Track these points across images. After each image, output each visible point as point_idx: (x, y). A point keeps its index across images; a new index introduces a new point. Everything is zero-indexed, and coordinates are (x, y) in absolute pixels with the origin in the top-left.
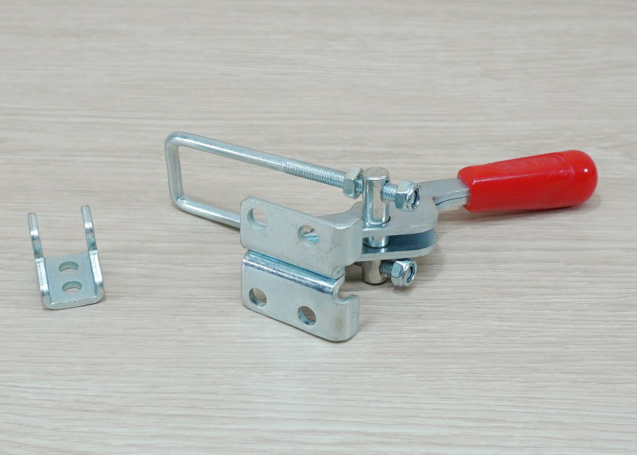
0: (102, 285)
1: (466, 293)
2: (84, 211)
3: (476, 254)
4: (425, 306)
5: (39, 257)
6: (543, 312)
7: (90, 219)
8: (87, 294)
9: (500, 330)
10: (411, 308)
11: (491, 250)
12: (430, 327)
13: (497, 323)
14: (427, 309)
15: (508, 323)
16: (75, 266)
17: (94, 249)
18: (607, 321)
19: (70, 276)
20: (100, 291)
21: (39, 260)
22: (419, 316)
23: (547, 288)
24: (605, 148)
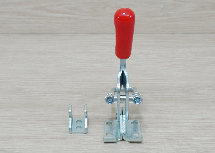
0: (87, 129)
1: (168, 137)
2: (85, 106)
3: (171, 124)
4: (156, 141)
5: (70, 118)
6: (192, 142)
7: (86, 109)
8: (82, 130)
9: (179, 148)
10: (152, 141)
11: (175, 123)
12: (158, 147)
13: (178, 146)
14: (157, 142)
15: (181, 146)
16: (81, 121)
17: (86, 118)
18: (211, 145)
19: (79, 124)
20: (86, 130)
21: (70, 119)
22: (154, 144)
23: (192, 135)
24: (210, 90)
